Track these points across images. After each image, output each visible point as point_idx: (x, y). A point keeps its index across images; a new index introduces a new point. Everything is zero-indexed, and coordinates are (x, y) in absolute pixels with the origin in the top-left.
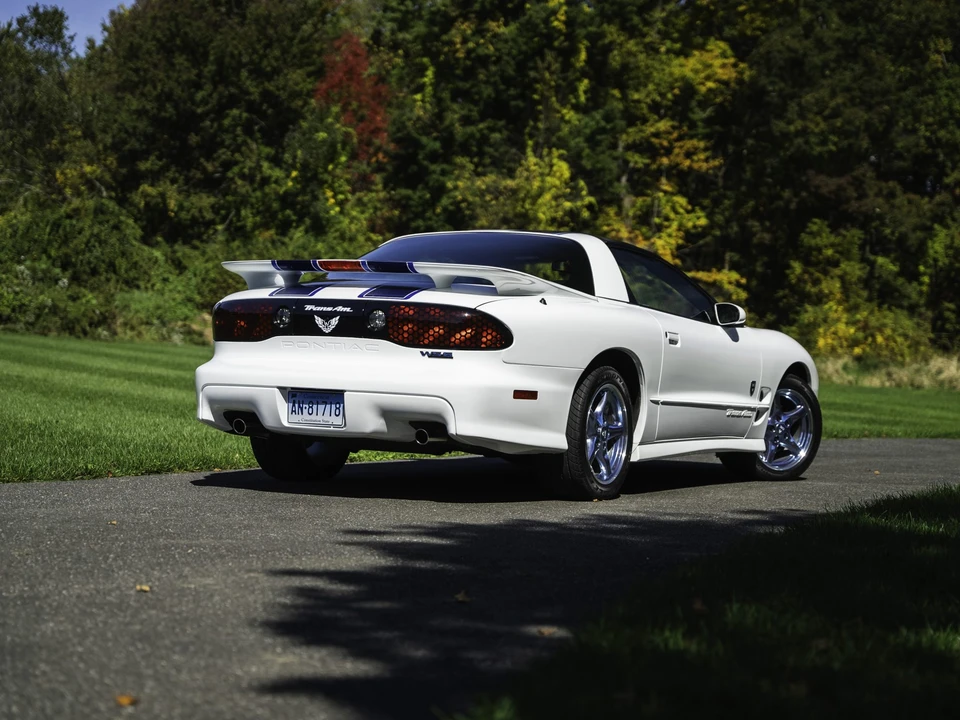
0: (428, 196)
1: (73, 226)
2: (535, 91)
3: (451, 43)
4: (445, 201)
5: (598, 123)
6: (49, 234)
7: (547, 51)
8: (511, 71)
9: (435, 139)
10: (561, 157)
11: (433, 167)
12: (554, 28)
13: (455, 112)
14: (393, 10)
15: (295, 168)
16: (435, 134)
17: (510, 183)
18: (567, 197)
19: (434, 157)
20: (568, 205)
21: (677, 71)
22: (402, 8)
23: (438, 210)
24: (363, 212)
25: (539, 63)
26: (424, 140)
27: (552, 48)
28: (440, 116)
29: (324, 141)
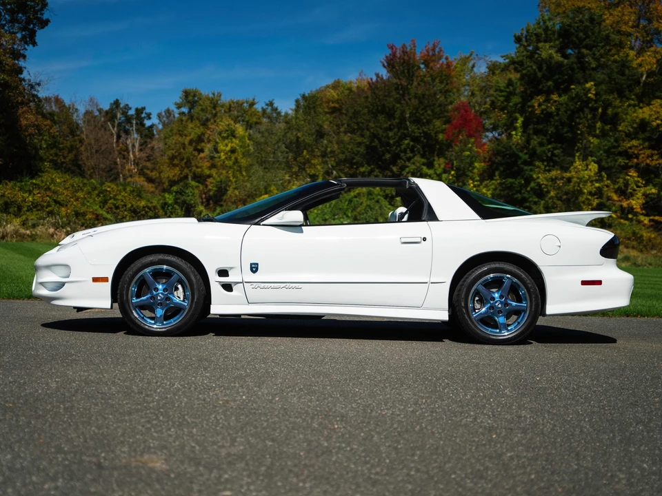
0: (523, 182)
1: (357, 201)
2: (578, 129)
3: (533, 106)
4: (532, 184)
5: (612, 144)
6: (347, 205)
7: (586, 109)
8: (565, 119)
9: (526, 154)
10: (593, 161)
11: (525, 168)
12: (589, 97)
13: (535, 140)
14: (501, 91)
15: (453, 170)
16: (525, 151)
17: (568, 175)
18: (597, 181)
19: (525, 163)
20: (597, 185)
21: (641, 116)
22: (508, 90)
23: (529, 189)
24: (488, 191)
25: (582, 116)
26: (521, 154)
27: (588, 107)
28: (528, 142)
29: (468, 156)
